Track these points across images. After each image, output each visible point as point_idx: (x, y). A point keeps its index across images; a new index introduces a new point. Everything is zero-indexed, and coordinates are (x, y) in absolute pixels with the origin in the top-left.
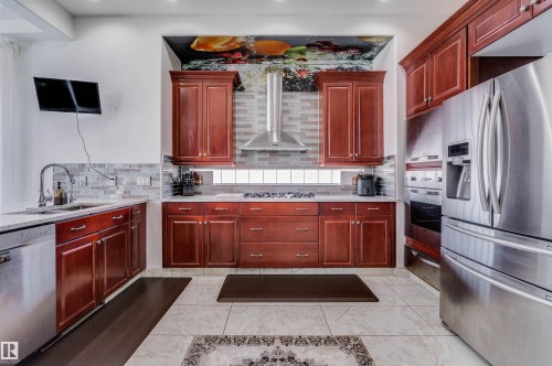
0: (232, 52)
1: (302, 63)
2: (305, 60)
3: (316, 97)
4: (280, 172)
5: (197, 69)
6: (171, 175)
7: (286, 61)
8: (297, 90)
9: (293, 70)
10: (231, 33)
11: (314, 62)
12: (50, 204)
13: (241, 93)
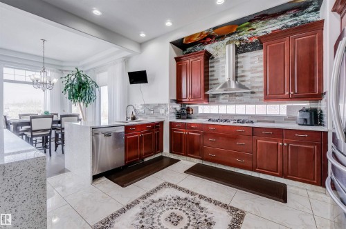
0: (205, 39)
1: (252, 31)
2: (254, 29)
3: (261, 53)
4: (238, 106)
5: (190, 52)
6: (175, 108)
7: (240, 34)
8: (248, 51)
9: (245, 38)
10: (199, 31)
11: (261, 29)
12: (130, 120)
13: (213, 60)
